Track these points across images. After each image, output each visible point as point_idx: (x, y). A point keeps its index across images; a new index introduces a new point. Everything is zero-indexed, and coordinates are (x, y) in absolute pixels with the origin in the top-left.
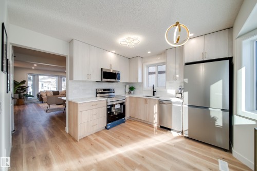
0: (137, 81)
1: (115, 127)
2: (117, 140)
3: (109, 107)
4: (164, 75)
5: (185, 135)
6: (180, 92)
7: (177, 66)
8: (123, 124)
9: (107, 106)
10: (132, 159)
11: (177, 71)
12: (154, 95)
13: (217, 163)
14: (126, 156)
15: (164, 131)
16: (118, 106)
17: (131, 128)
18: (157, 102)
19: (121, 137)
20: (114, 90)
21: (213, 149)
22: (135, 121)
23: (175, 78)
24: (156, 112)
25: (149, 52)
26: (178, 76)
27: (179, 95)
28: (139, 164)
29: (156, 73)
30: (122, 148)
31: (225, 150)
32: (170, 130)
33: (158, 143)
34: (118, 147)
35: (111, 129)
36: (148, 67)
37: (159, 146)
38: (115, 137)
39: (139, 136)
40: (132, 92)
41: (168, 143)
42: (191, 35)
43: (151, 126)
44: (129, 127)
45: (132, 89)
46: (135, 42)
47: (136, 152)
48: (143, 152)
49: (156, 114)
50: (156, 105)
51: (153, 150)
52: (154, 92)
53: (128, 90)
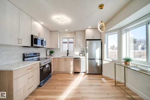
0: (58, 47)
1: (46, 83)
2: (56, 90)
3: (42, 68)
4: (72, 44)
5: (87, 73)
6: (81, 53)
7: (81, 40)
8: (50, 78)
9: (40, 67)
10: (75, 97)
11: (81, 43)
12: (68, 55)
13: (102, 80)
14: (71, 97)
15: (77, 74)
16: (47, 66)
17: (59, 79)
18: (73, 59)
19: (57, 87)
20: (39, 54)
21: (97, 75)
22: (57, 74)
23: (80, 46)
24: (72, 65)
25: (66, 30)
26: (81, 45)
27: (82, 55)
28: (81, 97)
29: (68, 43)
30: (64, 94)
31: (100, 74)
32: (79, 73)
33: (79, 82)
34: (61, 95)
35: (44, 85)
36: (63, 39)
37: (81, 83)
38: (52, 90)
39: (67, 82)
40: (52, 54)
41: (83, 79)
42: (90, 27)
43: (69, 74)
44: (57, 79)
45: (51, 52)
46: (65, 22)
47: (74, 91)
48: (77, 89)
49: (72, 66)
50: (72, 61)
51: (80, 86)
52: (68, 54)
53: (48, 54)
